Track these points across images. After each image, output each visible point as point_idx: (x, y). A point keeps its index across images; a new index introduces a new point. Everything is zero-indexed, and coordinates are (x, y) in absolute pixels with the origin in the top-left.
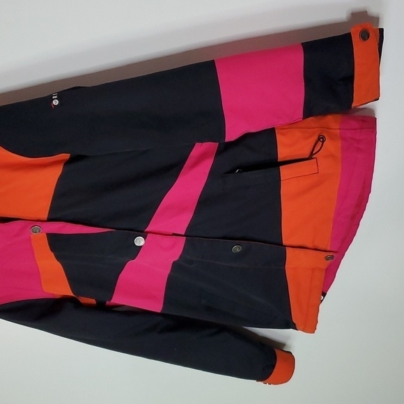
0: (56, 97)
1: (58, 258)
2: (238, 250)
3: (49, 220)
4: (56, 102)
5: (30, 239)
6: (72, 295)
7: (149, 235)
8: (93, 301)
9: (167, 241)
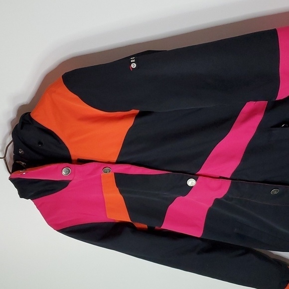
0: (134, 61)
1: (121, 192)
2: (275, 193)
3: (118, 162)
4: (134, 66)
5: (100, 177)
6: (130, 221)
7: (200, 178)
8: (146, 226)
9: (215, 183)
